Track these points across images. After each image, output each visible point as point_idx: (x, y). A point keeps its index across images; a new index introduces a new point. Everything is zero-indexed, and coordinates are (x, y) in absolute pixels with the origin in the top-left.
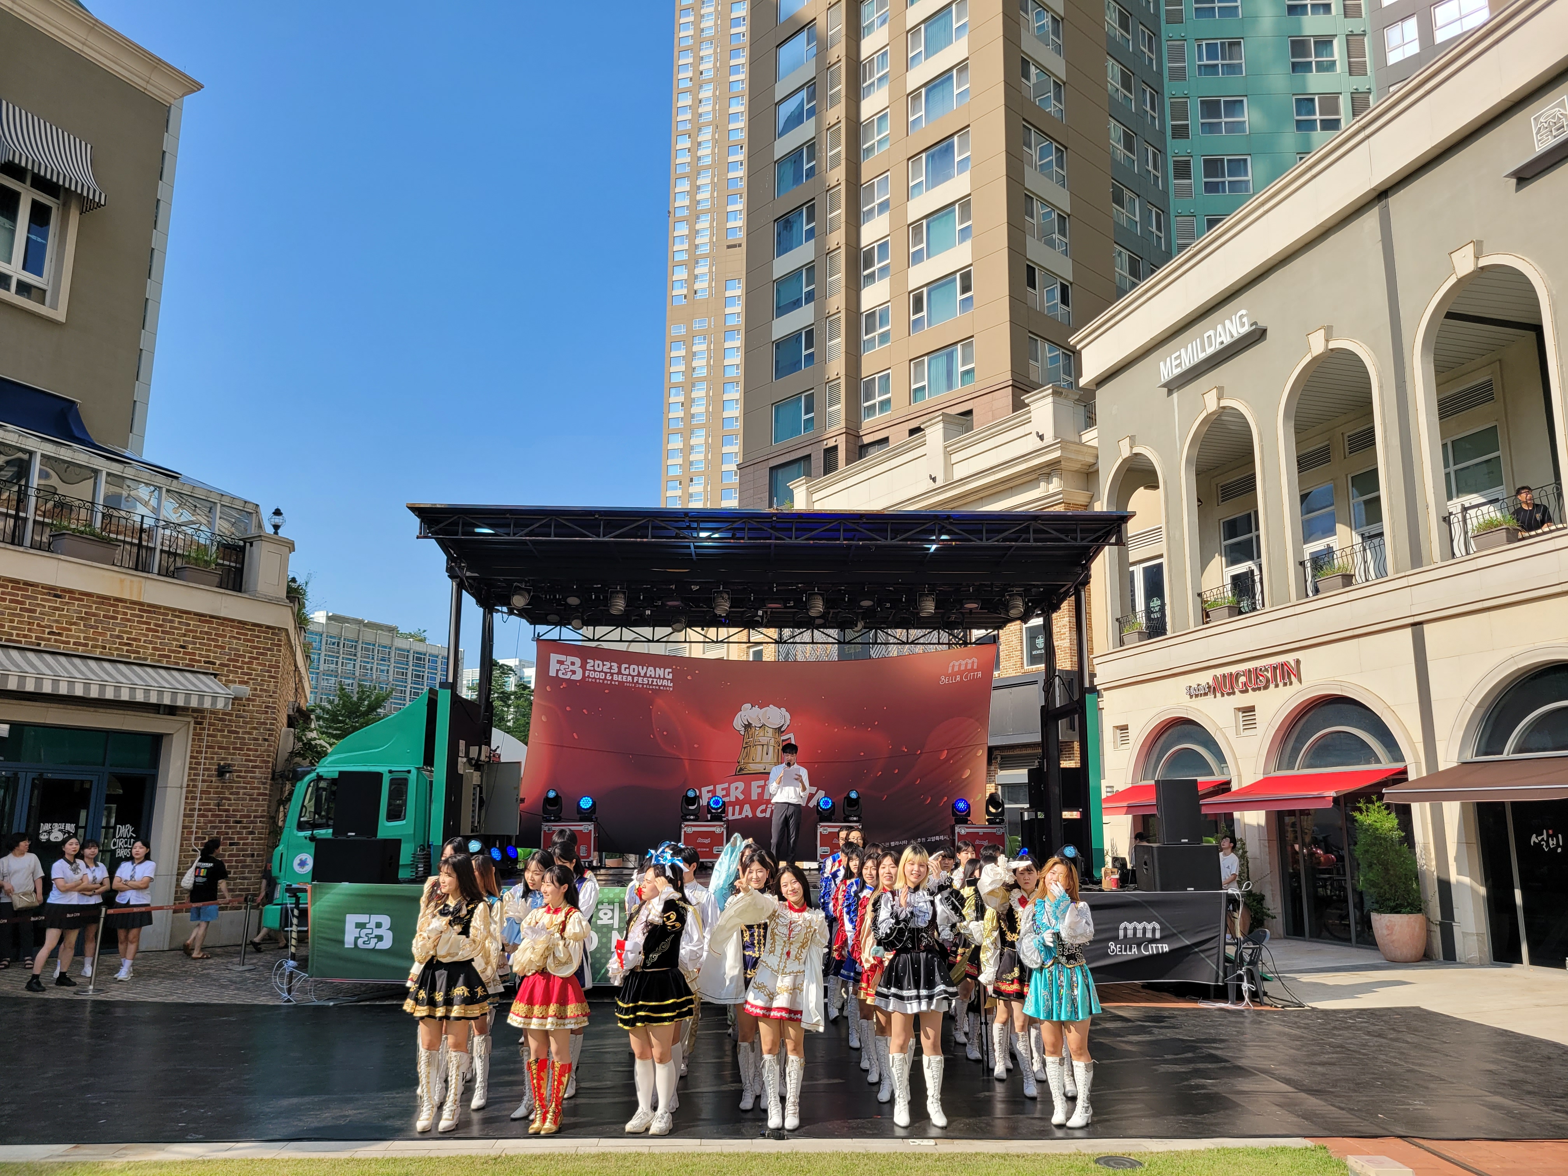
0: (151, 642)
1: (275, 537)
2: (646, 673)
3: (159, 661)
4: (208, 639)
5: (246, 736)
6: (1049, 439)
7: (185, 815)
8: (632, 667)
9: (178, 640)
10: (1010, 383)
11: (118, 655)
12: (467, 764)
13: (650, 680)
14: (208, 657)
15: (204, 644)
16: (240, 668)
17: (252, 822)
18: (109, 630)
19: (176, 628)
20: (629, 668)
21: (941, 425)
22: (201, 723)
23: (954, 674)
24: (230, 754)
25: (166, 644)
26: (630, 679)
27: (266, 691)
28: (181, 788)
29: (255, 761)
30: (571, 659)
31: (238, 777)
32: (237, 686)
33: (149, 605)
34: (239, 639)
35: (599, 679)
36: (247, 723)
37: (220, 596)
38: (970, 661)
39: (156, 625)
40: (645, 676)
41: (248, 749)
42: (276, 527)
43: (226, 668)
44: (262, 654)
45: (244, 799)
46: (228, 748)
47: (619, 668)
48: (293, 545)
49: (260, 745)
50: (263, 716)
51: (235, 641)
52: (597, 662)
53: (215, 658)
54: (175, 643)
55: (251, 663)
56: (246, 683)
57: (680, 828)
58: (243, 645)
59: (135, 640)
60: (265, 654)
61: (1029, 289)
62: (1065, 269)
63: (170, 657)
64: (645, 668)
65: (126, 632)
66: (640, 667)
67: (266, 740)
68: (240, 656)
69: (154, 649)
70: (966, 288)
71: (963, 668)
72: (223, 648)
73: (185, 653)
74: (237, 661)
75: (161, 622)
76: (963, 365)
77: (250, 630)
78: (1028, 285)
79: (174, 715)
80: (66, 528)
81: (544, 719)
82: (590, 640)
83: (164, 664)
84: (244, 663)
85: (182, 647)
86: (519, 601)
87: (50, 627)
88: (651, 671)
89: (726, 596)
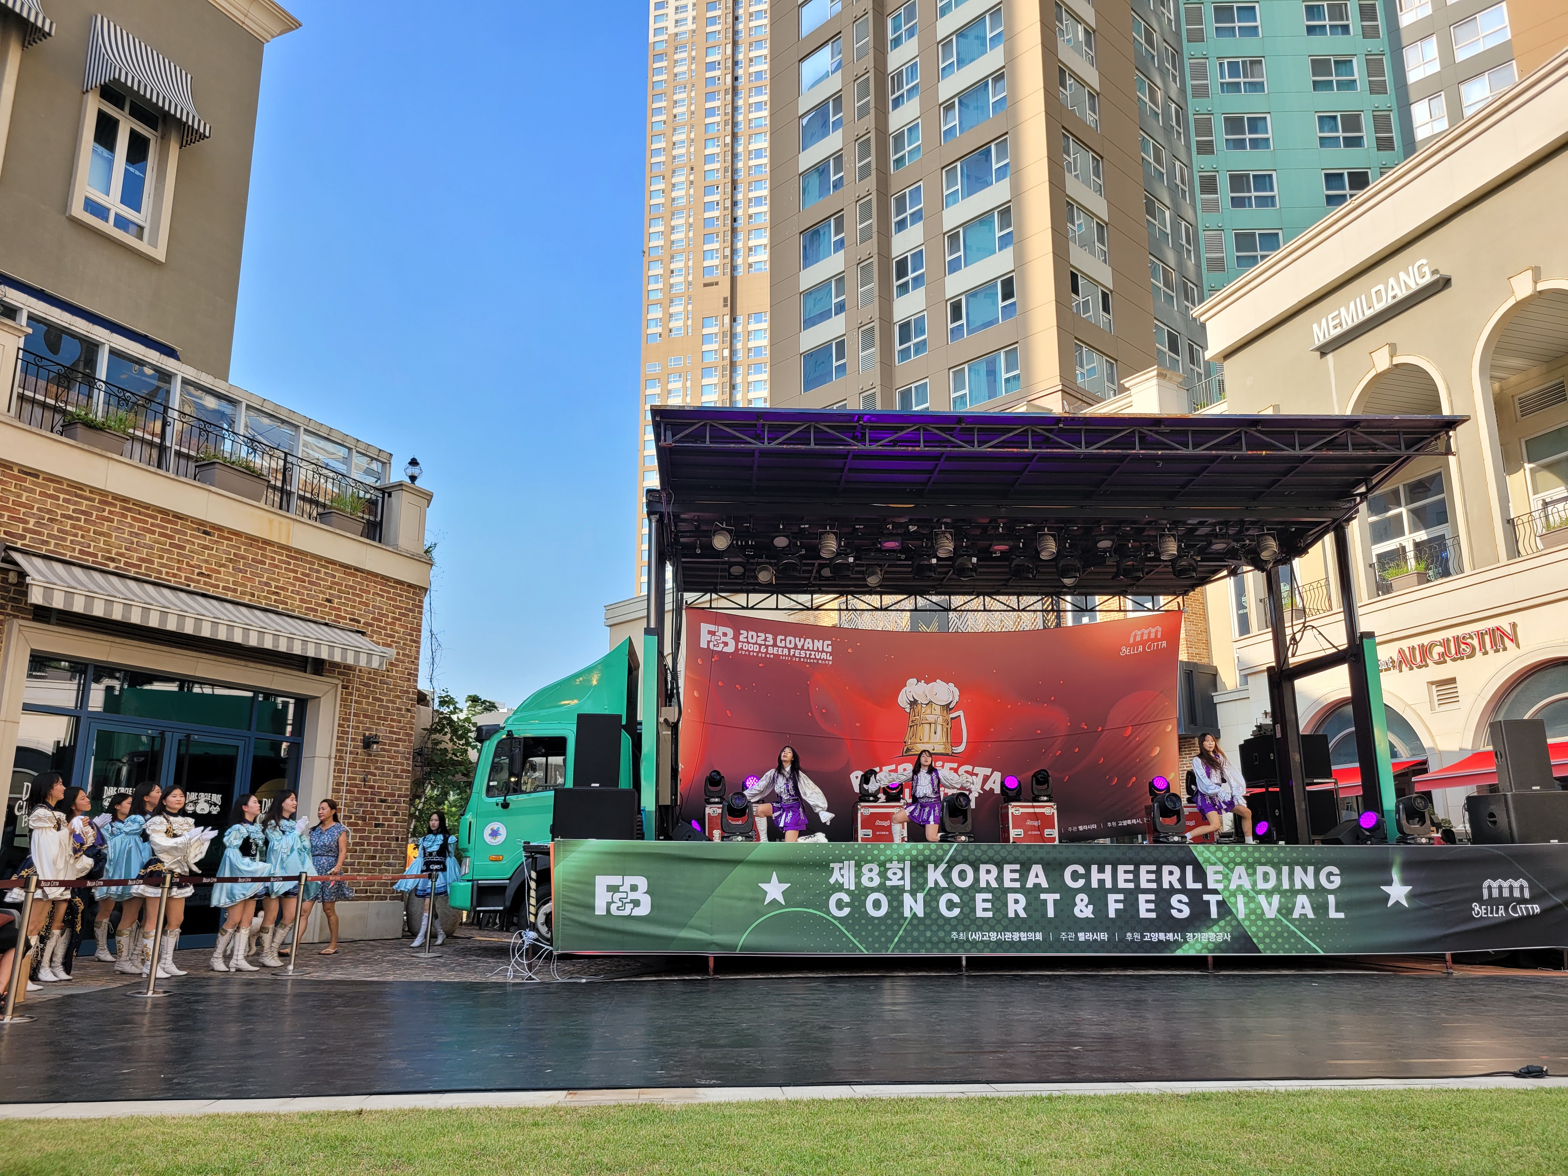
0: (298, 593)
1: (412, 486)
2: (803, 646)
3: (306, 614)
4: (353, 594)
7: (333, 790)
8: (788, 638)
9: (324, 593)
10: (1060, 387)
11: (267, 604)
12: (665, 726)
13: (808, 653)
14: (353, 614)
15: (349, 599)
16: (385, 629)
17: (396, 802)
18: (259, 575)
19: (322, 579)
20: (785, 640)
22: (347, 687)
24: (374, 724)
25: (313, 597)
26: (786, 651)
27: (408, 656)
28: (330, 758)
29: (399, 734)
30: (722, 629)
31: (384, 750)
33: (298, 551)
34: (383, 597)
35: (753, 651)
36: (391, 690)
37: (364, 547)
38: (1153, 630)
39: (303, 574)
40: (803, 648)
41: (392, 720)
42: (413, 478)
43: (368, 629)
44: (403, 614)
45: (388, 776)
46: (372, 718)
47: (775, 640)
48: (432, 496)
49: (403, 716)
50: (406, 684)
51: (378, 599)
52: (751, 633)
53: (360, 615)
54: (321, 596)
55: (393, 624)
56: (390, 646)
57: (857, 809)
58: (386, 603)
59: (282, 589)
60: (407, 616)
61: (1073, 296)
62: (1105, 276)
63: (316, 611)
64: (802, 640)
65: (273, 579)
66: (797, 639)
67: (408, 710)
68: (383, 615)
69: (302, 600)
70: (1008, 295)
71: (1145, 637)
72: (367, 605)
73: (331, 608)
74: (381, 621)
75: (307, 571)
76: (1007, 372)
77: (393, 587)
78: (1073, 292)
80: (215, 456)
81: (696, 694)
82: (743, 608)
83: (311, 617)
84: (387, 623)
85: (329, 601)
86: (721, 542)
87: (200, 567)
88: (808, 644)
89: (949, 536)
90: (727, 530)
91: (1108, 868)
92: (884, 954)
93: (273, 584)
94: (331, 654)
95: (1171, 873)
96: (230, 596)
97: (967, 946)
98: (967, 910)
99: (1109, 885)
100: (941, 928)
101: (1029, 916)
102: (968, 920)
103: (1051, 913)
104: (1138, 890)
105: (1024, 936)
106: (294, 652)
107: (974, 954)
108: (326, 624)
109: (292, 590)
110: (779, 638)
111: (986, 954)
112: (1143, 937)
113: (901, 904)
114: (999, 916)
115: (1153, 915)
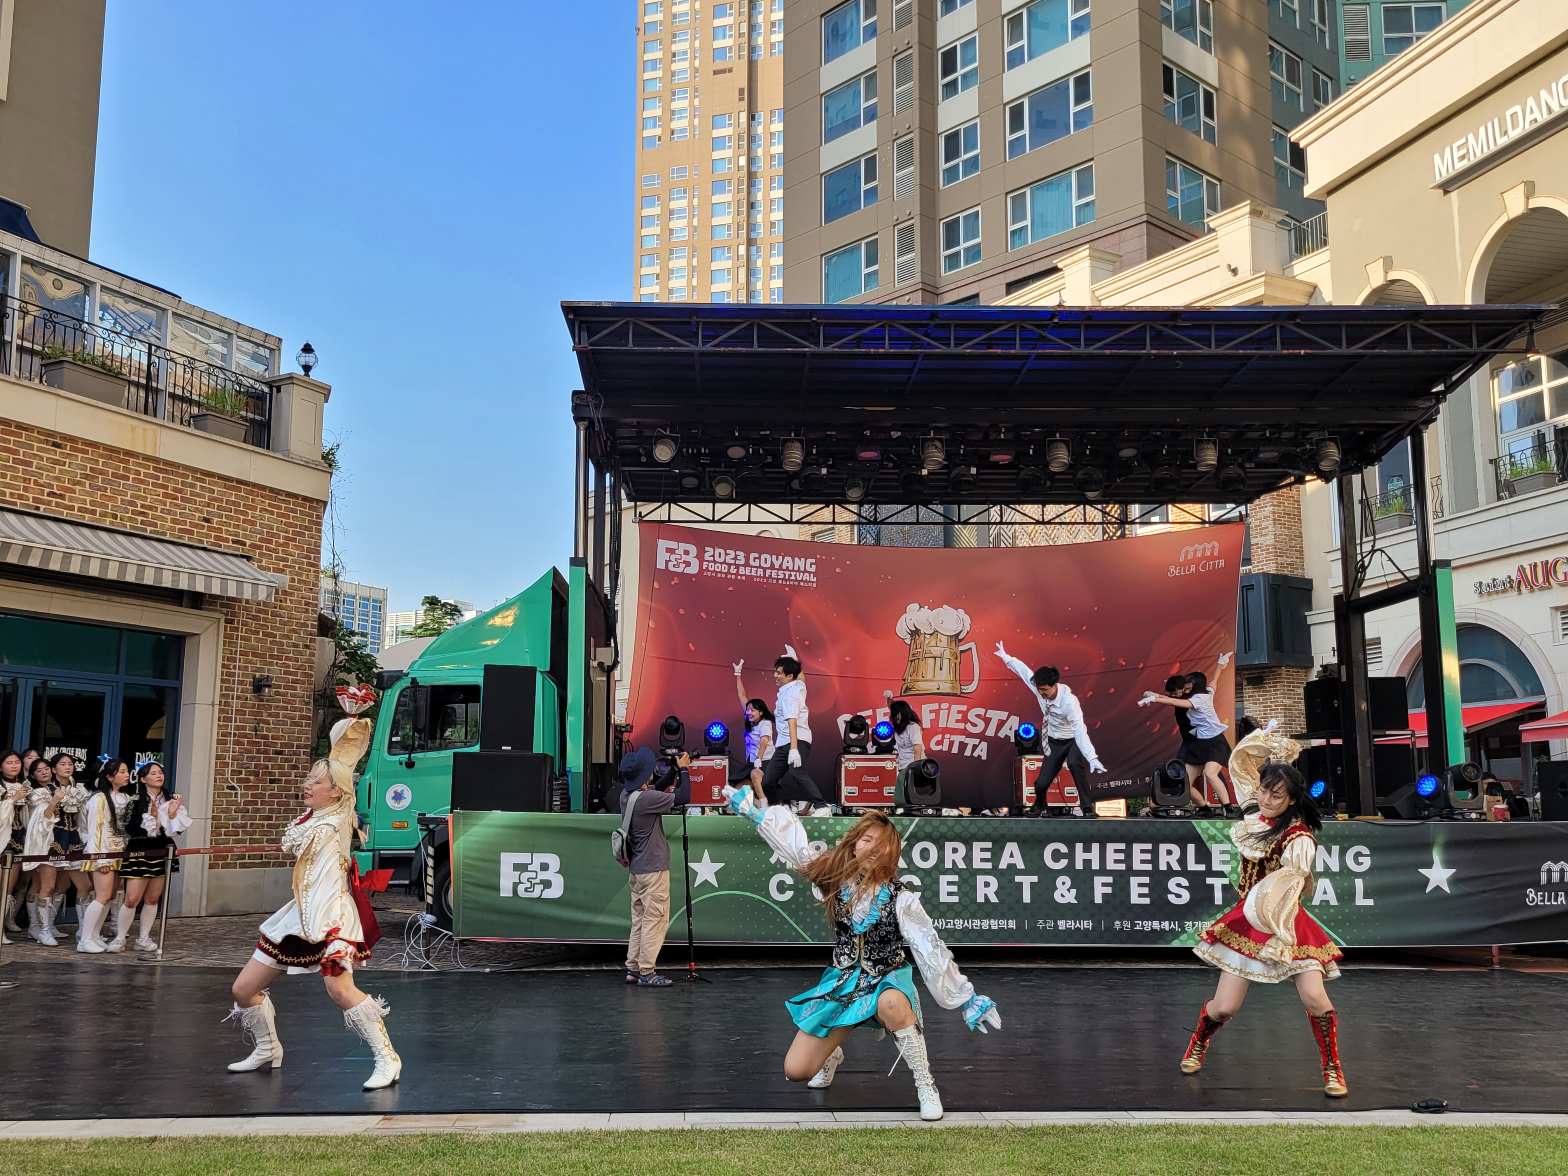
0: (169, 512)
1: (307, 379)
2: (781, 565)
3: (180, 537)
4: (236, 511)
5: (284, 641)
6: (1246, 273)
8: (763, 556)
9: (201, 511)
12: (598, 670)
13: (787, 573)
14: (237, 535)
15: (232, 518)
17: (294, 753)
19: (198, 495)
20: (759, 558)
22: (235, 620)
25: (187, 516)
26: (760, 572)
27: (305, 582)
28: (215, 704)
29: (296, 674)
31: (278, 694)
33: (166, 462)
35: (721, 572)
36: (285, 624)
37: (247, 455)
39: (175, 489)
40: (781, 568)
41: (287, 659)
42: (307, 368)
43: (258, 551)
44: (299, 534)
45: (284, 723)
46: (263, 656)
47: (747, 558)
48: (330, 391)
49: (301, 653)
51: (267, 516)
52: (718, 550)
53: (246, 536)
54: (197, 515)
56: (282, 571)
59: (150, 508)
60: (302, 535)
63: (192, 533)
64: (780, 558)
65: (139, 497)
66: (774, 557)
67: (307, 647)
68: (274, 535)
69: (175, 520)
72: (254, 524)
73: (210, 529)
74: (270, 542)
75: (180, 486)
77: (284, 501)
79: (201, 609)
80: (63, 353)
81: (651, 624)
82: (710, 519)
83: (186, 542)
84: (278, 544)
85: (206, 520)
86: (663, 453)
87: (50, 486)
88: (788, 562)
89: (938, 444)
90: (672, 438)
91: (1096, 846)
93: (139, 502)
94: (208, 585)
95: (1170, 852)
96: (87, 518)
99: (1095, 865)
104: (1130, 872)
106: (163, 585)
108: (204, 549)
109: (162, 509)
110: (753, 555)
112: (1133, 925)
115: (1147, 901)
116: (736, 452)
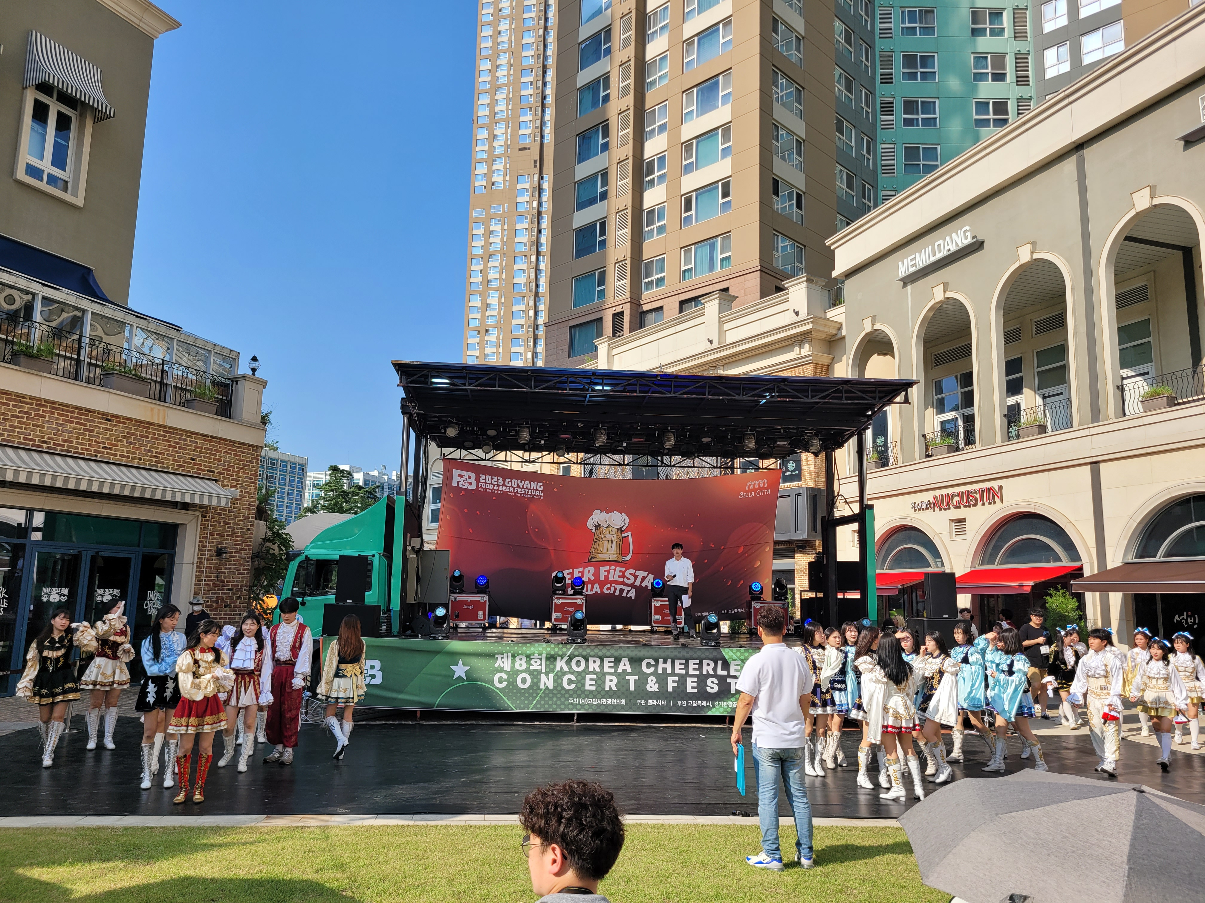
0: (171, 456)
1: (253, 376)
2: (524, 485)
3: (177, 470)
4: (210, 454)
5: (235, 526)
6: (803, 315)
7: (196, 585)
8: (513, 481)
9: (189, 454)
10: (759, 268)
11: (150, 465)
12: (412, 552)
13: (527, 491)
14: (210, 467)
15: (207, 458)
16: (231, 475)
17: (240, 590)
18: (143, 446)
19: (188, 445)
20: (511, 482)
21: (717, 301)
22: (205, 516)
23: (750, 491)
24: (225, 539)
25: (182, 457)
26: (511, 489)
27: (248, 493)
28: (193, 564)
29: (241, 545)
30: (468, 474)
31: (230, 556)
32: (229, 488)
33: (170, 428)
34: (231, 454)
35: (489, 489)
36: (236, 517)
37: (217, 422)
38: (762, 482)
39: (175, 442)
40: (523, 487)
41: (237, 536)
42: (254, 370)
43: (220, 476)
44: (246, 465)
45: (234, 573)
46: (223, 535)
47: (504, 481)
48: (266, 383)
49: (244, 533)
50: (247, 511)
51: (228, 456)
52: (487, 477)
53: (215, 468)
54: (187, 456)
56: (235, 487)
58: (233, 459)
59: (160, 453)
60: (248, 466)
61: (774, 197)
62: (800, 181)
63: (184, 467)
64: (523, 482)
65: (154, 448)
66: (520, 481)
67: (248, 529)
68: (231, 467)
69: (174, 460)
70: (726, 194)
71: (756, 486)
72: (220, 460)
73: (194, 464)
74: (229, 470)
75: (178, 441)
76: (722, 253)
77: (238, 447)
78: (774, 194)
79: (188, 510)
80: (113, 369)
81: (448, 517)
82: (482, 460)
83: (180, 472)
84: (234, 472)
85: (193, 459)
86: (452, 432)
87: (104, 443)
88: (527, 484)
89: (604, 432)
90: (457, 424)
91: (669, 661)
92: (526, 710)
93: (154, 450)
94: (192, 498)
95: (708, 665)
96: (124, 461)
97: (579, 707)
98: (579, 685)
99: (669, 671)
100: (563, 696)
101: (619, 690)
102: (580, 691)
103: (632, 688)
104: (687, 675)
105: (614, 702)
106: (167, 499)
107: (582, 711)
108: (191, 476)
110: (507, 480)
111: (590, 711)
112: (688, 703)
113: (539, 680)
114: (599, 689)
115: (695, 690)
116: (492, 433)
